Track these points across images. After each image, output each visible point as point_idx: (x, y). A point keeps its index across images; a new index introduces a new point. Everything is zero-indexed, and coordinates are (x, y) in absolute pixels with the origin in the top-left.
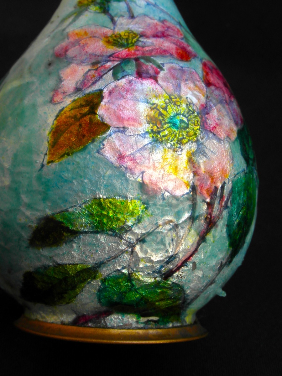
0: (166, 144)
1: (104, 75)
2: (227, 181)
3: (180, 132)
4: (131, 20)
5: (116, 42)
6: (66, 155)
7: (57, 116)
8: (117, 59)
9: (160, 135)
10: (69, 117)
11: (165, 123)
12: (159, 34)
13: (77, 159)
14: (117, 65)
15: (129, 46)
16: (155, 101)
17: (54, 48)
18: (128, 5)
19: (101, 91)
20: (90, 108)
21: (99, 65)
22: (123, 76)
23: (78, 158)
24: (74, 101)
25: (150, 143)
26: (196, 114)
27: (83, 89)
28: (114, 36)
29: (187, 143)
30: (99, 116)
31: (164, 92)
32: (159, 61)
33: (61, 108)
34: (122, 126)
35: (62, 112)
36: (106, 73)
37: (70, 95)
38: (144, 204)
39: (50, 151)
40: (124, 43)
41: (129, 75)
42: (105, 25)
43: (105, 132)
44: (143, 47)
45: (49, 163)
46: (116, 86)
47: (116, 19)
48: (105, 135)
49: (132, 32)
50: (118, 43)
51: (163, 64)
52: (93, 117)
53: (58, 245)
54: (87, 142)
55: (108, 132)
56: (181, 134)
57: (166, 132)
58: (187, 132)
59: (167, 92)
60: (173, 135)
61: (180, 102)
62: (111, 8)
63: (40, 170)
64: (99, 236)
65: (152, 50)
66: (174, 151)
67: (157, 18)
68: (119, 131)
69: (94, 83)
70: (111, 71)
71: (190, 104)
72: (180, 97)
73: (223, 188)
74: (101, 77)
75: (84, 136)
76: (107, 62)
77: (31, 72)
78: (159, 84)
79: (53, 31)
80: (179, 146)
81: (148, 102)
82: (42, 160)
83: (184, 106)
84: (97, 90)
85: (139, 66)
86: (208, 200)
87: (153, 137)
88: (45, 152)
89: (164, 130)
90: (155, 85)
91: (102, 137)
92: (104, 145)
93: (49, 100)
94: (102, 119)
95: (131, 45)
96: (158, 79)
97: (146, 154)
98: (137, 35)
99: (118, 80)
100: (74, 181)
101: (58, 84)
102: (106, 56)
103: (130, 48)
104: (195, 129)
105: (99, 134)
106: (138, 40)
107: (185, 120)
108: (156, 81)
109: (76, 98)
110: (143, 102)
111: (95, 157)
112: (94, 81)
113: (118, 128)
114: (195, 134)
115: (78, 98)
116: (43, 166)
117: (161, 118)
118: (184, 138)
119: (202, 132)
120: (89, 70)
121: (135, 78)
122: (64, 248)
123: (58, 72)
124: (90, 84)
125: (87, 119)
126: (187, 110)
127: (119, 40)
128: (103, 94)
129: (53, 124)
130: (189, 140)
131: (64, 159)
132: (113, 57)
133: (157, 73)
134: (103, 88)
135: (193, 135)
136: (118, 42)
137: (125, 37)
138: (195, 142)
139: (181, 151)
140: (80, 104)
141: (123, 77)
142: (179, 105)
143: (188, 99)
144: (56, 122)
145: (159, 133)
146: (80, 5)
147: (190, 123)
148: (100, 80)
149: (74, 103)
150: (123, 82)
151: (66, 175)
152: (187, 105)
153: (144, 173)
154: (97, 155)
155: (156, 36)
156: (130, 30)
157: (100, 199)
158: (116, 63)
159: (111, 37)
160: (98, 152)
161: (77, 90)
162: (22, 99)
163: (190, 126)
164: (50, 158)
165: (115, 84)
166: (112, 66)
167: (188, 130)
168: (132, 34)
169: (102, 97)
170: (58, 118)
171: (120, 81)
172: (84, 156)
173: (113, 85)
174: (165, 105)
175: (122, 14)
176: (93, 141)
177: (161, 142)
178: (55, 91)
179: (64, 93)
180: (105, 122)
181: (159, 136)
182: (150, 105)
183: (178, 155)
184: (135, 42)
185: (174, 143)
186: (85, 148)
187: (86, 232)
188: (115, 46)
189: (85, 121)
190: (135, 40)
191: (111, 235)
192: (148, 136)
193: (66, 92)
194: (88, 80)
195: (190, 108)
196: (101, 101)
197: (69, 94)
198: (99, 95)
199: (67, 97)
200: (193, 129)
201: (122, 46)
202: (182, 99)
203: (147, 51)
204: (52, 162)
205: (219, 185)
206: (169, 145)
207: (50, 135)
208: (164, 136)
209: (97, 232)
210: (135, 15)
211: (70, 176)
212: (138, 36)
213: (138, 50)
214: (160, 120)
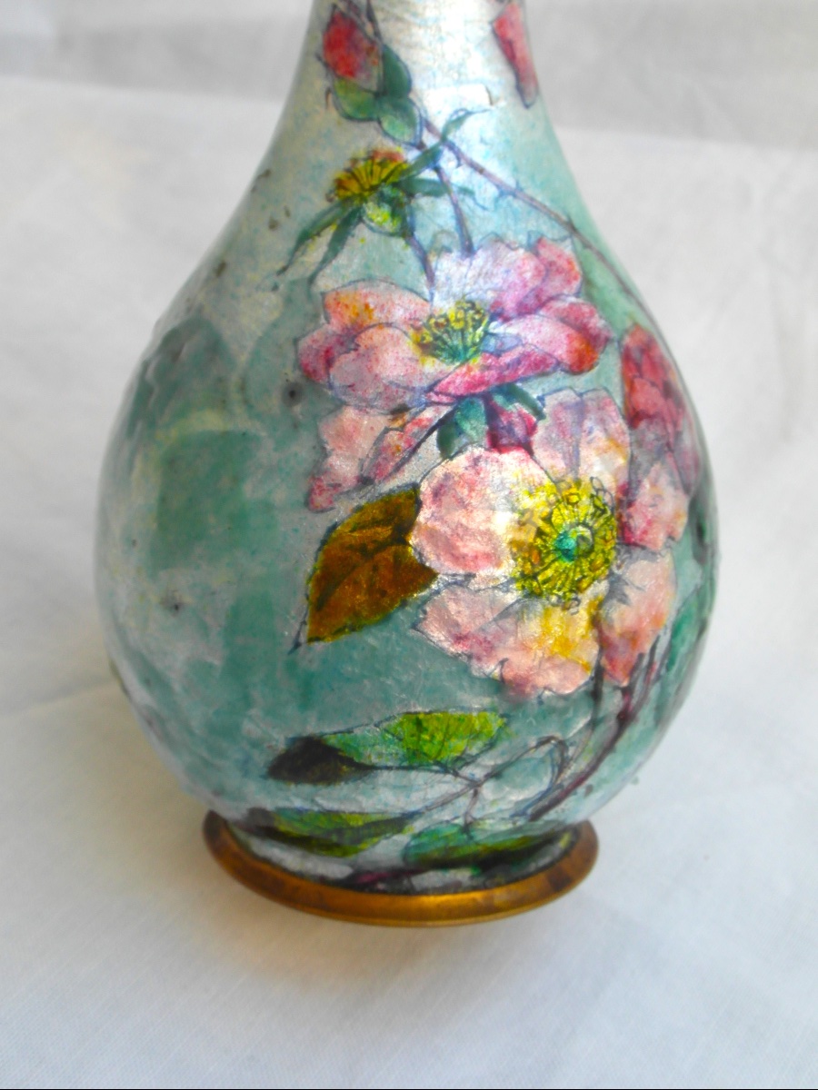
0: (548, 599)
1: (419, 445)
2: (661, 633)
3: (576, 566)
4: (467, 262)
5: (439, 343)
6: (347, 630)
7: (324, 542)
8: (445, 399)
9: (537, 581)
10: (351, 547)
11: (548, 553)
12: (531, 302)
13: (371, 640)
14: (447, 417)
15: (468, 356)
16: (527, 503)
17: (296, 341)
18: (456, 206)
19: (415, 487)
20: (393, 530)
21: (407, 417)
22: (461, 446)
23: (372, 638)
24: (359, 509)
25: (518, 601)
26: (609, 513)
27: (376, 481)
28: (433, 321)
29: (589, 585)
30: (415, 549)
31: (546, 477)
32: (534, 390)
33: (330, 525)
34: (461, 572)
35: (334, 535)
36: (423, 440)
37: (348, 492)
38: (502, 716)
39: (313, 616)
40: (457, 347)
41: (474, 443)
42: (410, 286)
43: (426, 585)
44: (498, 354)
45: (311, 640)
46: (447, 476)
47: (433, 260)
48: (425, 593)
49: (473, 306)
50: (443, 347)
51: (541, 399)
52: (400, 548)
53: (329, 784)
54: (391, 606)
55: (434, 586)
56: (578, 569)
57: (549, 573)
58: (591, 562)
59: (552, 476)
60: (563, 576)
61: (578, 494)
62: (420, 218)
63: (291, 652)
64: (413, 774)
65: (518, 361)
66: (565, 608)
67: (523, 238)
68: (456, 583)
69: (398, 468)
70: (435, 434)
71: (597, 491)
72: (578, 483)
73: (653, 649)
74: (414, 450)
75: (384, 594)
76: (424, 409)
77: (246, 402)
78: (536, 461)
79: (284, 269)
80: (573, 595)
81: (513, 510)
82: (294, 634)
83: (585, 500)
84: (407, 485)
85: (493, 414)
86: (625, 684)
87: (523, 587)
88: (301, 619)
89: (546, 569)
90: (527, 465)
91: (422, 597)
92: (425, 612)
93: (302, 500)
94: (421, 555)
95: (474, 349)
96: (534, 447)
97: (508, 624)
98: (484, 315)
99: (451, 458)
100: (366, 682)
101: (318, 461)
102: (422, 388)
103: (471, 363)
104: (606, 550)
105: (415, 590)
106: (486, 333)
107: (587, 533)
108: (530, 452)
109: (363, 502)
110: (503, 510)
111: (406, 637)
112: (398, 460)
113: (454, 575)
114: (607, 561)
115: (367, 503)
116: (297, 645)
117: (539, 541)
118: (584, 577)
119: (619, 552)
120: (387, 430)
121: (486, 450)
122: (343, 789)
123: (317, 428)
124: (390, 469)
125: (388, 555)
126: (592, 510)
127: (445, 336)
128: (421, 497)
129: (316, 559)
130: (594, 580)
131: (343, 637)
132: (437, 394)
133: (531, 429)
134: (418, 481)
135: (602, 566)
136: (445, 343)
137: (457, 326)
138: (605, 579)
139: (578, 605)
140: (373, 519)
141: (460, 452)
142: (577, 502)
143: (594, 480)
144: (321, 556)
145: (534, 577)
146: (342, 192)
147: (598, 539)
148: (413, 459)
149: (359, 514)
150: (460, 463)
151: (348, 669)
152: (592, 496)
153: (506, 664)
154: (412, 633)
155: (524, 310)
156: (467, 297)
157: (416, 713)
158: (445, 411)
159: (427, 326)
160: (414, 626)
161: (364, 481)
162: (237, 479)
163: (598, 548)
164: (311, 631)
165: (445, 470)
166: (436, 421)
167: (592, 556)
168: (471, 312)
169: (418, 505)
170: (326, 547)
171: (455, 461)
172: (385, 634)
173: (439, 472)
174: (548, 510)
175: (445, 241)
176: (404, 604)
177: (539, 595)
178: (314, 478)
179: (336, 486)
180: (427, 564)
181: (535, 584)
182: (516, 516)
183: (573, 614)
184: (482, 339)
185: (565, 593)
186: (387, 618)
187: (389, 768)
188: (437, 356)
189: (386, 559)
190: (480, 331)
191: (437, 772)
192: (514, 586)
193: (340, 485)
194: (385, 459)
195: (598, 503)
196: (417, 513)
197: (346, 490)
198: (412, 498)
199: (342, 496)
200: (603, 552)
201: (454, 354)
202: (582, 486)
203: (508, 366)
204: (318, 639)
205: (647, 648)
206: (554, 599)
207: (310, 585)
208: (545, 582)
209: (410, 768)
210: (476, 239)
211: (357, 671)
212: (486, 320)
213: (489, 368)
214: (537, 547)
